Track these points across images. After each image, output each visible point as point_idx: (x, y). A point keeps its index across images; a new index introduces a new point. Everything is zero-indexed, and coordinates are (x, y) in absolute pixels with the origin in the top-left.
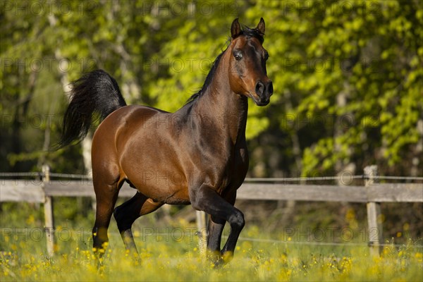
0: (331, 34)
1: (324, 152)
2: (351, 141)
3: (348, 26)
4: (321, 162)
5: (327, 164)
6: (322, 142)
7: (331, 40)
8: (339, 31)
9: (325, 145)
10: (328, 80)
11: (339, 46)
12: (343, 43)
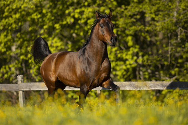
0: (7, 20)
1: (5, 71)
2: (16, 66)
3: (14, 16)
4: (3, 75)
5: (6, 76)
6: (4, 67)
7: (7, 23)
8: (10, 18)
9: (5, 68)
10: (6, 40)
11: (10, 25)
12: (12, 24)
